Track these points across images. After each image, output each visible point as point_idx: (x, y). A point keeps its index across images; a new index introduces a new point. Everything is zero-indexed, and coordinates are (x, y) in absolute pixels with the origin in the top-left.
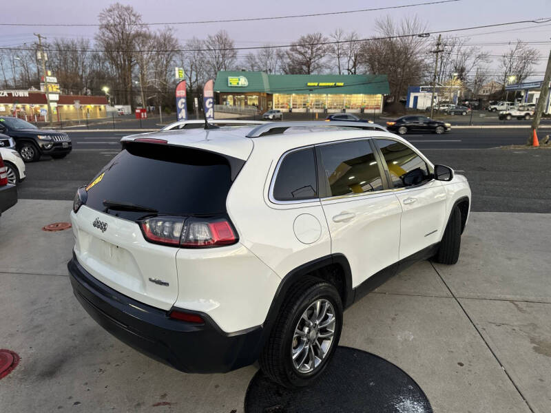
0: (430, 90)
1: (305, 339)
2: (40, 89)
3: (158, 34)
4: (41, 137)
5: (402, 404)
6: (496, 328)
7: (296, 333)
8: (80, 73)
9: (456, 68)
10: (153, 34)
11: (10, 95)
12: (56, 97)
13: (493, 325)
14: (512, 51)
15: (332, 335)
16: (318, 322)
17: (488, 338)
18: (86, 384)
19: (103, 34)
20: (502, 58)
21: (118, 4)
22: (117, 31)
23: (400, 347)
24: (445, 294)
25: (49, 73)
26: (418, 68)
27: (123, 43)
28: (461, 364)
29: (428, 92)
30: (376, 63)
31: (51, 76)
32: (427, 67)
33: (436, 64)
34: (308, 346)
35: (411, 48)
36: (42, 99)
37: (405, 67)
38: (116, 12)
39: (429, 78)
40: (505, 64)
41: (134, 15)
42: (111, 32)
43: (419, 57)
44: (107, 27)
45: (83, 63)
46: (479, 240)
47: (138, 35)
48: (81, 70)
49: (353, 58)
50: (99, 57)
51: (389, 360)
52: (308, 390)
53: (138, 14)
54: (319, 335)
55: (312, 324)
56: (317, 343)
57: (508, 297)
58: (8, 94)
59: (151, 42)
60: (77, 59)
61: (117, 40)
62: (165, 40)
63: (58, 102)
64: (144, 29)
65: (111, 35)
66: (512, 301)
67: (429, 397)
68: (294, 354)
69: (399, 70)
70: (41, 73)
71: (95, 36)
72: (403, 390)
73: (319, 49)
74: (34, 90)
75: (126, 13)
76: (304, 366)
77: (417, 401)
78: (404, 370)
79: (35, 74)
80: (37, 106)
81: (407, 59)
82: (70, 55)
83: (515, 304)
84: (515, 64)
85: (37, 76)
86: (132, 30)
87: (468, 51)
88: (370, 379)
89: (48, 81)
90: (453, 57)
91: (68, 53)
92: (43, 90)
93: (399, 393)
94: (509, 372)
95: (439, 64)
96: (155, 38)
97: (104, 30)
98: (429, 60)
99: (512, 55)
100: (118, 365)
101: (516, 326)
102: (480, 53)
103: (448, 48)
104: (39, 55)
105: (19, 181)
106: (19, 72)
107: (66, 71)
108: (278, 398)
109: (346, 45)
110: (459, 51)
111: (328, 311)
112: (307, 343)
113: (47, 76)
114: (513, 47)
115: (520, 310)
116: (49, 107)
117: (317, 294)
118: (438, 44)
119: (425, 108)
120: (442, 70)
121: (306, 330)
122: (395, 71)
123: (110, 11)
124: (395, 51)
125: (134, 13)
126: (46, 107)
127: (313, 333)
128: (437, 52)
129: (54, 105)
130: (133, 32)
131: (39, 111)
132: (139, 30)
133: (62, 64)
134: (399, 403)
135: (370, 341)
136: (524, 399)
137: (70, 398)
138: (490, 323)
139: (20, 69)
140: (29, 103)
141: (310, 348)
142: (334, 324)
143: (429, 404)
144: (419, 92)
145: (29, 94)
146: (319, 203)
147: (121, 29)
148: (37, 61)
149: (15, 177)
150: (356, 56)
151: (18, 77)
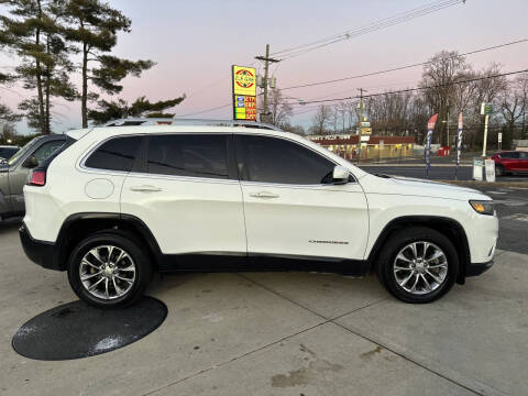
1: (100, 272)
7: (84, 261)
12: (367, 138)
13: (298, 348)
15: (131, 281)
16: (114, 265)
17: (266, 350)
19: (426, 80)
21: (443, 51)
22: (439, 76)
28: (197, 348)
31: (366, 121)
36: (355, 141)
38: (440, 59)
41: (458, 59)
42: (433, 78)
44: (430, 74)
47: (461, 76)
53: (461, 57)
54: (117, 276)
61: (438, 84)
63: (368, 142)
64: (467, 70)
65: (432, 81)
66: (382, 348)
71: (418, 83)
74: (353, 134)
75: (449, 58)
83: (378, 350)
86: (454, 72)
89: (363, 125)
91: (394, 101)
92: (357, 133)
97: (426, 77)
104: (359, 105)
113: (363, 121)
115: (367, 355)
121: (102, 266)
123: (435, 58)
125: (458, 56)
129: (363, 145)
132: (462, 72)
146: (125, 175)
147: (444, 74)
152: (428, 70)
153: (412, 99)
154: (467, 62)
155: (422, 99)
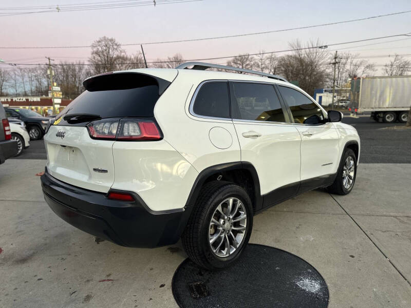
0: (331, 92)
1: (221, 229)
2: (48, 96)
3: (133, 57)
4: (44, 122)
5: (301, 282)
6: (382, 233)
7: (213, 222)
8: (77, 85)
9: (350, 75)
10: (129, 57)
11: (27, 100)
12: (59, 101)
13: (380, 232)
14: (392, 63)
15: (244, 230)
16: (231, 217)
17: (376, 240)
18: (50, 267)
19: (94, 58)
20: (384, 68)
21: (105, 37)
22: (104, 55)
23: (302, 245)
24: (340, 212)
25: (55, 84)
26: (321, 76)
27: (108, 64)
28: (352, 257)
29: (330, 92)
30: (290, 73)
31: (56, 86)
32: (328, 75)
33: (335, 72)
34: (223, 235)
35: (315, 62)
36: (49, 103)
37: (312, 75)
38: (103, 42)
39: (330, 83)
40: (387, 72)
41: (116, 45)
42: (100, 56)
43: (322, 68)
44: (97, 53)
45: (80, 78)
46: (369, 180)
47: (118, 58)
48: (78, 83)
49: (273, 70)
50: (91, 73)
51: (292, 253)
52: (225, 272)
53: (118, 44)
54: (233, 228)
55: (226, 218)
56: (232, 234)
57: (392, 214)
58: (26, 100)
59: (128, 62)
60: (75, 75)
61: (103, 62)
62: (137, 61)
63: (61, 104)
64: (123, 54)
65: (99, 58)
66: (396, 217)
67: (324, 277)
68: (211, 239)
69: (307, 78)
70: (50, 86)
71: (88, 59)
72: (303, 273)
73: (248, 65)
74: (44, 96)
75: (110, 43)
76: (220, 252)
77: (315, 280)
78: (305, 260)
79: (46, 87)
80: (46, 107)
81: (313, 70)
82: (70, 73)
83: (398, 219)
84: (394, 72)
85: (47, 88)
86: (114, 54)
87: (358, 63)
88: (276, 265)
89: (54, 89)
90: (348, 67)
91: (69, 71)
92: (50, 96)
93: (300, 274)
94: (392, 262)
95: (337, 73)
96: (130, 59)
97: (94, 55)
98: (329, 70)
99: (392, 65)
100: (76, 256)
101: (399, 232)
102: (367, 64)
103: (343, 61)
104: (49, 72)
105: (24, 147)
106: (34, 85)
107: (68, 83)
108: (200, 277)
109: (267, 62)
110: (351, 63)
111: (240, 209)
112: (222, 233)
113: (54, 86)
114: (393, 59)
115: (402, 222)
116: (54, 108)
117: (229, 192)
118: (335, 58)
119: (327, 105)
120: (340, 76)
121: (222, 221)
122: (305, 78)
123: (99, 42)
124: (304, 64)
125: (116, 42)
126: (52, 108)
127: (227, 225)
128: (334, 64)
129: (57, 106)
130: (115, 56)
131: (47, 111)
132: (119, 54)
133: (65, 79)
134: (299, 281)
135: (277, 241)
136: (406, 280)
137: (36, 276)
138: (376, 230)
139: (35, 83)
140: (40, 105)
141: (225, 237)
142: (246, 220)
143: (325, 282)
144: (322, 93)
145: (41, 99)
146: (231, 122)
147: (107, 54)
148: (48, 76)
149: (21, 145)
150: (275, 69)
151: (34, 88)
152: (95, 49)
153: (84, 71)
154: (122, 48)
155: (92, 71)
